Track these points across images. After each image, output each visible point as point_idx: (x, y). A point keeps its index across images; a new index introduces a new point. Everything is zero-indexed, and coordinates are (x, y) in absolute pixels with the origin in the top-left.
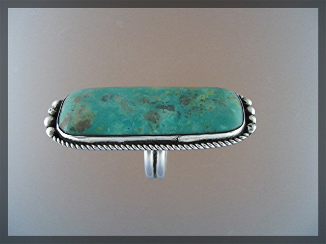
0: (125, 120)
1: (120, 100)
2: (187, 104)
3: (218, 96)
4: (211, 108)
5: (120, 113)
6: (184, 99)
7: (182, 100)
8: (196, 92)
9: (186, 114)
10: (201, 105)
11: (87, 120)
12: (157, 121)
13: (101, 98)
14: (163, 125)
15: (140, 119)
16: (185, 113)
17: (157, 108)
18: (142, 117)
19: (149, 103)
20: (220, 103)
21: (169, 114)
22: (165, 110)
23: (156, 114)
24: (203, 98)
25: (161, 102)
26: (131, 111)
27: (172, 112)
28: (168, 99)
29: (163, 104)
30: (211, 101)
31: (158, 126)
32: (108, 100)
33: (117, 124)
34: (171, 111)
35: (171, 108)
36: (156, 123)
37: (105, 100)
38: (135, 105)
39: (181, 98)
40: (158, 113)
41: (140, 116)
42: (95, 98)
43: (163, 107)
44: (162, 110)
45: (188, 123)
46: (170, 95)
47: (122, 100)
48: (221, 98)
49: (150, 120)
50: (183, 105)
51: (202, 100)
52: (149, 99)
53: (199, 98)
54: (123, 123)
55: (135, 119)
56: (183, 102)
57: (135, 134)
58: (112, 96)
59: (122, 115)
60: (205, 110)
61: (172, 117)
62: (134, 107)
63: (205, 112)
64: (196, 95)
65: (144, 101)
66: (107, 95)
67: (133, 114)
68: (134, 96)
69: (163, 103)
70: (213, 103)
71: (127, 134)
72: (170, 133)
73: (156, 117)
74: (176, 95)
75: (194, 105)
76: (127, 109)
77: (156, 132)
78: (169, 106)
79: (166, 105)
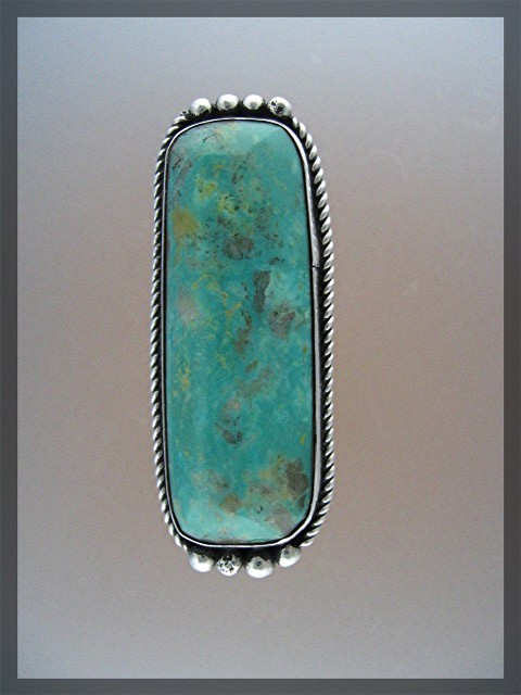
0: (288, 385)
1: (241, 399)
2: (251, 243)
3: (219, 170)
4: (258, 189)
5: (274, 395)
6: (233, 248)
7: (236, 253)
8: (210, 220)
9: (276, 246)
10: (250, 211)
11: (287, 472)
12: (290, 311)
13: (230, 446)
14: (298, 298)
15: (286, 351)
16: (273, 247)
17: (262, 311)
18: (282, 345)
19: (246, 331)
20: (240, 167)
21: (276, 284)
22: (267, 293)
23: (276, 314)
24: (231, 204)
25: (244, 303)
26: (268, 371)
27: (272, 278)
28: (235, 288)
29: (252, 298)
30: (237, 187)
31: (299, 310)
32: (236, 428)
33: (296, 401)
34: (268, 278)
35: (261, 279)
36: (293, 314)
37: (240, 436)
38: (255, 363)
39: (231, 256)
40: (274, 309)
41: (282, 349)
42: (231, 463)
43: (259, 298)
44: (267, 301)
45: (292, 244)
46: (223, 281)
47: (238, 395)
48: (228, 164)
49: (288, 327)
50: (253, 252)
51: (237, 208)
52: (235, 330)
53: (229, 215)
54: (293, 387)
55: (287, 360)
56: (245, 251)
57: (310, 361)
58: (227, 422)
59: (278, 392)
60: (264, 202)
61: (284, 277)
62: (260, 366)
63: (269, 204)
64: (221, 220)
65: (241, 344)
66: (221, 433)
67: (278, 366)
68: (225, 366)
69: (247, 297)
70: (242, 182)
71: (310, 379)
72: (308, 284)
73: (283, 314)
74: (221, 267)
75: (252, 226)
76: (264, 380)
77: (307, 315)
78: (256, 283)
79: (252, 290)
